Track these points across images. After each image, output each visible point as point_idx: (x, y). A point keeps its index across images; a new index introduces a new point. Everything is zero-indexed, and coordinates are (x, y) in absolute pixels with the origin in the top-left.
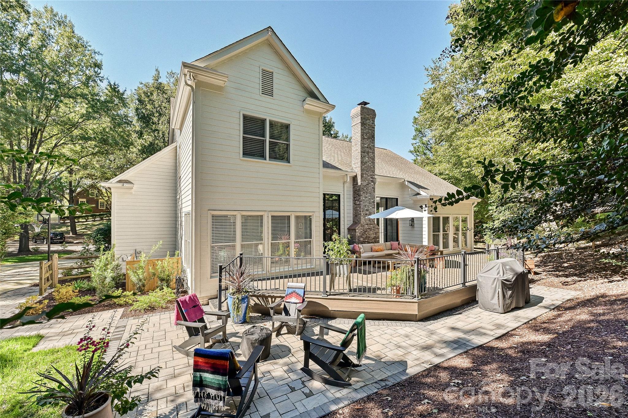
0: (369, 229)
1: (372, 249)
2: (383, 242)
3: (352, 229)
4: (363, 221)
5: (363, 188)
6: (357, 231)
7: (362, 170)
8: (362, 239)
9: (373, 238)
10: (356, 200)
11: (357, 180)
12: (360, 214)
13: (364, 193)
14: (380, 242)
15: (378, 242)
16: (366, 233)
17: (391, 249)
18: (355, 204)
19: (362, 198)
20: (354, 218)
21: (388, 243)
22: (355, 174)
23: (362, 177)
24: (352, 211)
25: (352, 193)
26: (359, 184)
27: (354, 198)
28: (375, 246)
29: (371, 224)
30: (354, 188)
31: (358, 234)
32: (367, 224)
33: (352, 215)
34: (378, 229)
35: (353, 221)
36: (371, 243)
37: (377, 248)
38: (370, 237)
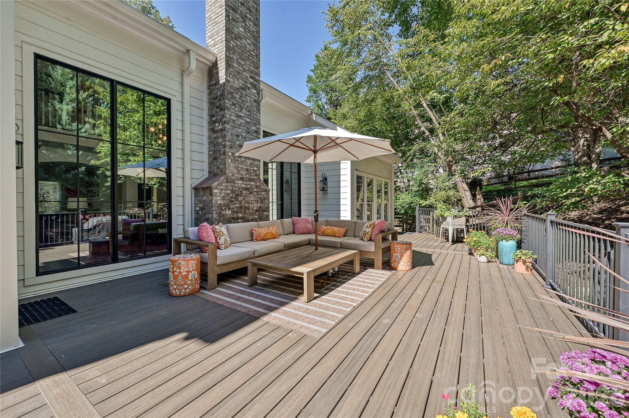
0: (247, 189)
1: (252, 234)
2: (275, 218)
3: (203, 188)
4: (231, 168)
5: (231, 93)
6: (215, 191)
7: (228, 49)
8: (228, 212)
9: (257, 211)
10: (214, 122)
11: (217, 73)
12: (224, 153)
13: (234, 104)
14: (271, 219)
15: (267, 218)
16: (240, 198)
17: (294, 233)
18: (212, 130)
19: (229, 115)
20: (210, 164)
21: (287, 221)
22: (212, 58)
23: (228, 65)
24: (205, 148)
25: (205, 106)
26: (222, 81)
27: (211, 116)
28: (261, 228)
29: (251, 180)
30: (210, 94)
31: (218, 199)
32: (242, 179)
33: (205, 158)
34: (267, 191)
35: (210, 172)
36: (252, 220)
37: (263, 231)
38: (248, 208)
